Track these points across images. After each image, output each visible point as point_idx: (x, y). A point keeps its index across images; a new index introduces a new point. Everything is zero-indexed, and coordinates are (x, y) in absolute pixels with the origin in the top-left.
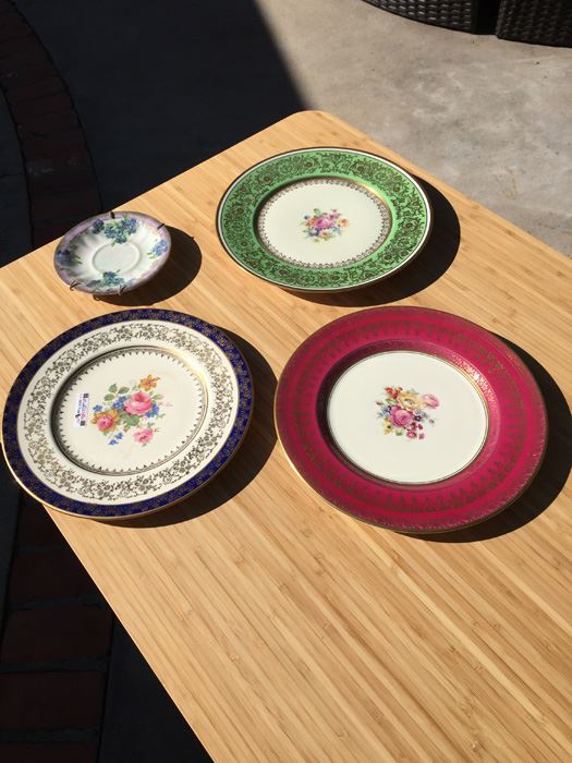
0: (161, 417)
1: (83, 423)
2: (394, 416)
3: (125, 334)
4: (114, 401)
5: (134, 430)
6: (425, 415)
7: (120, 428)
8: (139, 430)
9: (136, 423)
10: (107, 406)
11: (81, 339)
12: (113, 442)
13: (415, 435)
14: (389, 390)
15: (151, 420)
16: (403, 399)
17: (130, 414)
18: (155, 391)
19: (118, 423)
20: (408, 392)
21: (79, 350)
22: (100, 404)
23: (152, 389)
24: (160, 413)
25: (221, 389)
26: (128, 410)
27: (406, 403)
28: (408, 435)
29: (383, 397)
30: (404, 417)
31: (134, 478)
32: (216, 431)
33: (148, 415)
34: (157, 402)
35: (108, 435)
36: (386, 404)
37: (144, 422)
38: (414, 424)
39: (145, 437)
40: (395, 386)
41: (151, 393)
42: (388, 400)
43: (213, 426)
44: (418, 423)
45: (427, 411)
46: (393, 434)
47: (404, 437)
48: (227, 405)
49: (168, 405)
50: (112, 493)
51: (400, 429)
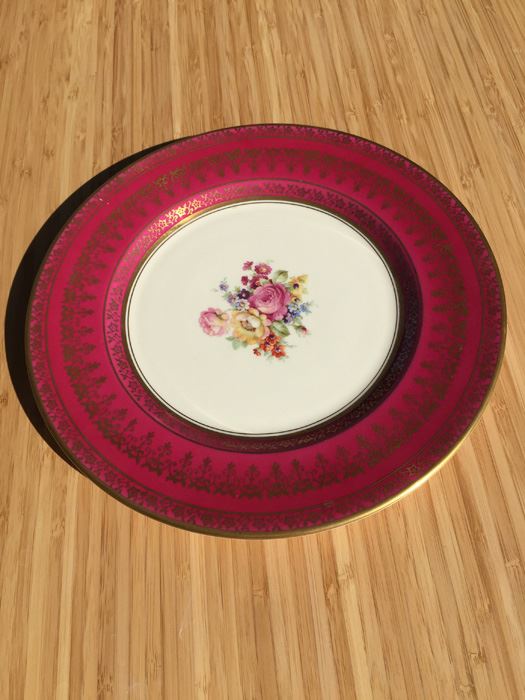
2: (282, 303)
6: (230, 299)
13: (257, 269)
14: (278, 353)
16: (258, 333)
20: (245, 343)
27: (255, 323)
28: (269, 270)
29: (292, 340)
30: (266, 299)
36: (290, 328)
38: (254, 286)
40: (265, 360)
42: (285, 333)
44: (247, 287)
45: (224, 306)
46: (293, 274)
47: (275, 268)
51: (280, 280)
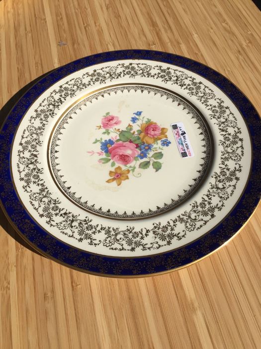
0: (97, 141)
1: (175, 127)
3: (165, 234)
4: (151, 154)
5: (123, 127)
7: (136, 128)
8: (117, 127)
9: (122, 133)
10: (157, 146)
11: (220, 216)
12: (139, 113)
15: (106, 138)
17: (131, 142)
18: (109, 167)
19: (140, 132)
21: (215, 201)
22: (165, 147)
23: (113, 169)
24: (99, 145)
25: (31, 166)
26: (133, 146)
31: (109, 83)
32: (37, 123)
33: (111, 142)
34: (104, 156)
35: (145, 120)
37: (114, 135)
39: (109, 121)
41: (113, 165)
43: (40, 128)
48: (25, 148)
49: (92, 153)
50: (123, 69)
